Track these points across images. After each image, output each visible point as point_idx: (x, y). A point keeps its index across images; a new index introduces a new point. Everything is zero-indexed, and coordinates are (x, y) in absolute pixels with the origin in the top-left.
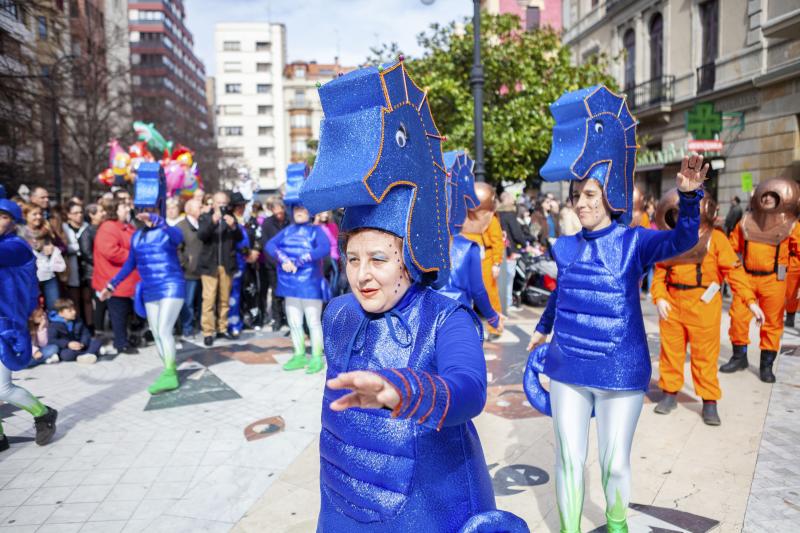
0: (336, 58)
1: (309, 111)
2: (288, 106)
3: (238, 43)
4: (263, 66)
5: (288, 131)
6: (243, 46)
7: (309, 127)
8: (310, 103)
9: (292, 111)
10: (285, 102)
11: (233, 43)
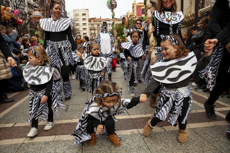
0: (100, 17)
1: (95, 29)
2: (90, 28)
3: (78, 14)
4: (84, 19)
5: (90, 34)
6: (79, 15)
7: (95, 33)
8: (95, 27)
9: (91, 30)
10: (89, 27)
11: (77, 14)
